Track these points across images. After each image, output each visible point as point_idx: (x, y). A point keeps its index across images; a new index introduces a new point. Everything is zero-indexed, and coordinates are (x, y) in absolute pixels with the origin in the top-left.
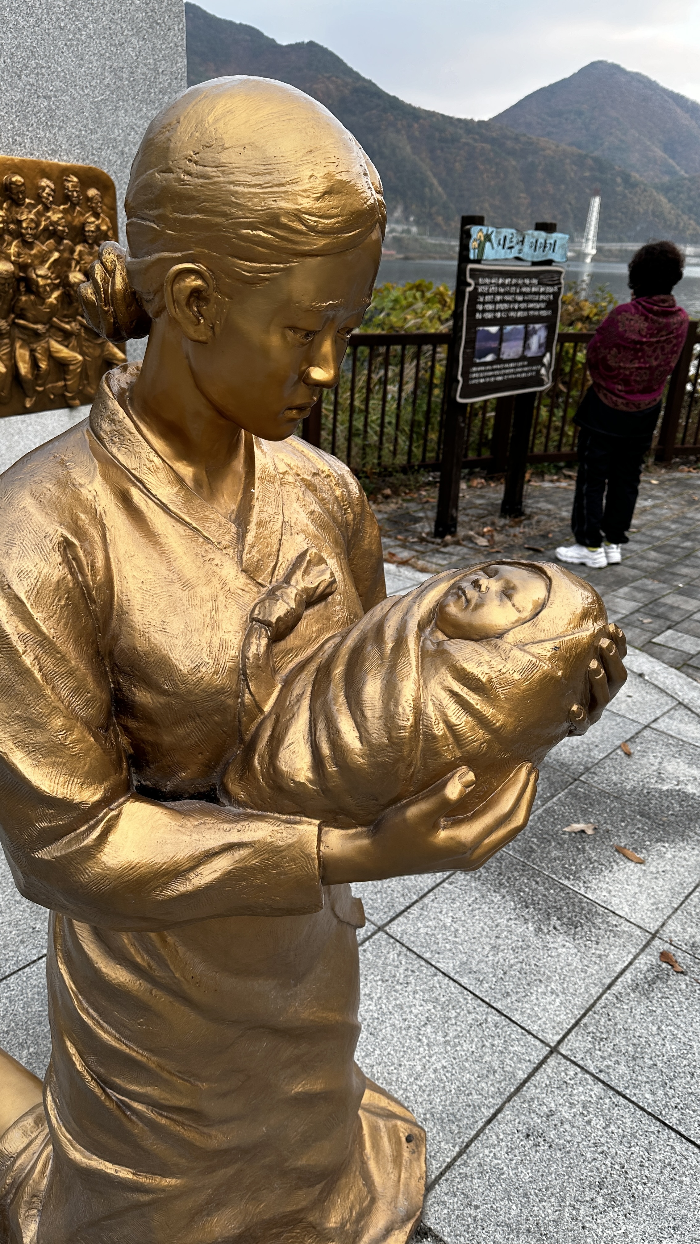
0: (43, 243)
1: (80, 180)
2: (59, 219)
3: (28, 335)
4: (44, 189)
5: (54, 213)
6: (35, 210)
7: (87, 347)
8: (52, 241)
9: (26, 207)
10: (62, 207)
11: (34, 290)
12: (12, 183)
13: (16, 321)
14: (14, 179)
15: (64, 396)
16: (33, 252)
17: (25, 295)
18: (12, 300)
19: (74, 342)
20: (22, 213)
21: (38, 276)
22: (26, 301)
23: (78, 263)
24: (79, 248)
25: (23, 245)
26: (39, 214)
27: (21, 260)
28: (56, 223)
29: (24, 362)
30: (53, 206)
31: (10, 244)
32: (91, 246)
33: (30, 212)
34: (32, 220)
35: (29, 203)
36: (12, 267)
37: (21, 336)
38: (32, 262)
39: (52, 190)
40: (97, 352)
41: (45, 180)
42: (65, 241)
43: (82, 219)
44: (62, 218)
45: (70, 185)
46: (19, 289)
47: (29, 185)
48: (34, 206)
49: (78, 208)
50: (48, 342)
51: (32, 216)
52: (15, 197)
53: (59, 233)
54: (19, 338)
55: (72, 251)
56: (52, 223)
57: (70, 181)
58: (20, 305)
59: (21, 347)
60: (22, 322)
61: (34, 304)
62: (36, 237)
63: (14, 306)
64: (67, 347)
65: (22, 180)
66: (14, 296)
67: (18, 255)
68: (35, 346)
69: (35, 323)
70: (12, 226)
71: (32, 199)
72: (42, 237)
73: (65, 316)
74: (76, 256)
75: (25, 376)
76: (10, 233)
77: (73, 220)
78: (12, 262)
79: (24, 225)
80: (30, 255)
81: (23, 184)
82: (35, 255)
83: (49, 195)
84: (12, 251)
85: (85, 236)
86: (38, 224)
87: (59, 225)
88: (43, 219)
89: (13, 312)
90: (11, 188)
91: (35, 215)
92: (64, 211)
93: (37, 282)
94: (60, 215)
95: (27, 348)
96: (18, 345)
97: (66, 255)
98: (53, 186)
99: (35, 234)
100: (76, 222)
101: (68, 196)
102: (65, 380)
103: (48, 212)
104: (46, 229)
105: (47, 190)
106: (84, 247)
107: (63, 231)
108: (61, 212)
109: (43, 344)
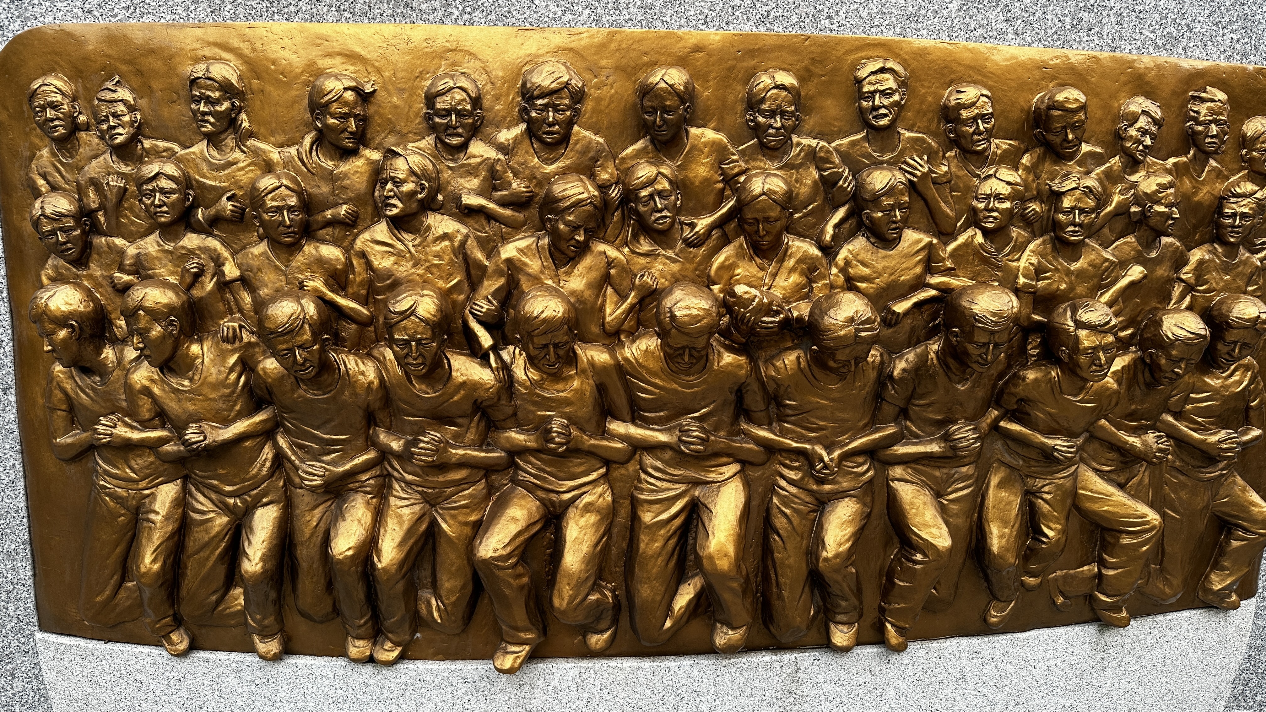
0: (1106, 246)
1: (1232, 100)
2: (1163, 187)
3: (1025, 458)
4: (1134, 118)
5: (1149, 174)
6: (1099, 170)
7: (1175, 488)
8: (1131, 239)
9: (1080, 163)
10: (1172, 160)
11: (1064, 357)
12: (1054, 105)
13: (1002, 424)
14: (1060, 97)
15: (1091, 599)
16: (1074, 266)
17: (1036, 365)
18: (1000, 376)
19: (1142, 474)
20: (1066, 176)
21: (1080, 325)
22: (1036, 380)
23: (1189, 288)
24: (1196, 255)
25: (1055, 249)
26: (1110, 178)
27: (1041, 284)
28: (1153, 198)
29: (1004, 523)
30: (1150, 159)
31: (1021, 248)
32: (1232, 249)
33: (1088, 173)
34: (1089, 191)
35: (1091, 154)
36: (1015, 302)
37: (1007, 458)
38: (1071, 288)
39: (1155, 121)
40: (1200, 502)
41: (1140, 99)
42: (1165, 240)
43: (1220, 187)
44: (1171, 185)
45: (1203, 109)
46: (1023, 350)
47: (1096, 111)
48: (1099, 159)
49: (1213, 163)
50: (1075, 474)
51: (1091, 182)
52: (1056, 140)
53: (1153, 222)
54: (1003, 463)
55: (1180, 262)
56: (1141, 199)
57: (1203, 100)
58: (1020, 390)
59: (1001, 485)
60: (1015, 427)
61: (1055, 389)
62: (1091, 230)
63: (1002, 392)
64: (1121, 486)
65: (1082, 98)
66: (1009, 366)
67: (1039, 272)
68: (1039, 483)
69: (1050, 432)
70: (1035, 207)
71: (1098, 143)
72: (1106, 231)
73: (1131, 416)
74: (1186, 273)
75: (1000, 556)
76: (1027, 222)
77: (1196, 190)
78: (1017, 291)
79: (1067, 203)
80: (1068, 273)
81: (1083, 107)
82: (1081, 274)
83: (1145, 132)
84: (1023, 264)
85: (1219, 226)
86: (1102, 200)
87: (1158, 202)
88: (1120, 187)
89: (998, 405)
90: (1049, 117)
91: (1100, 180)
92: (1178, 171)
93: (1077, 338)
94: (1166, 179)
95: (1018, 487)
96: (994, 481)
97: (1162, 271)
98: (1157, 113)
99: (1091, 224)
100: (1204, 195)
101: (1195, 133)
102: (1102, 563)
103: (1134, 172)
104: (1122, 211)
105: (1143, 122)
106: (1214, 252)
107: (1169, 216)
108: (1169, 172)
109: (1062, 477)
